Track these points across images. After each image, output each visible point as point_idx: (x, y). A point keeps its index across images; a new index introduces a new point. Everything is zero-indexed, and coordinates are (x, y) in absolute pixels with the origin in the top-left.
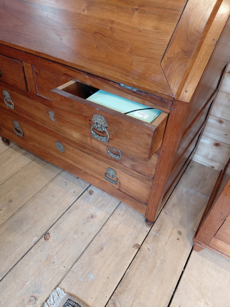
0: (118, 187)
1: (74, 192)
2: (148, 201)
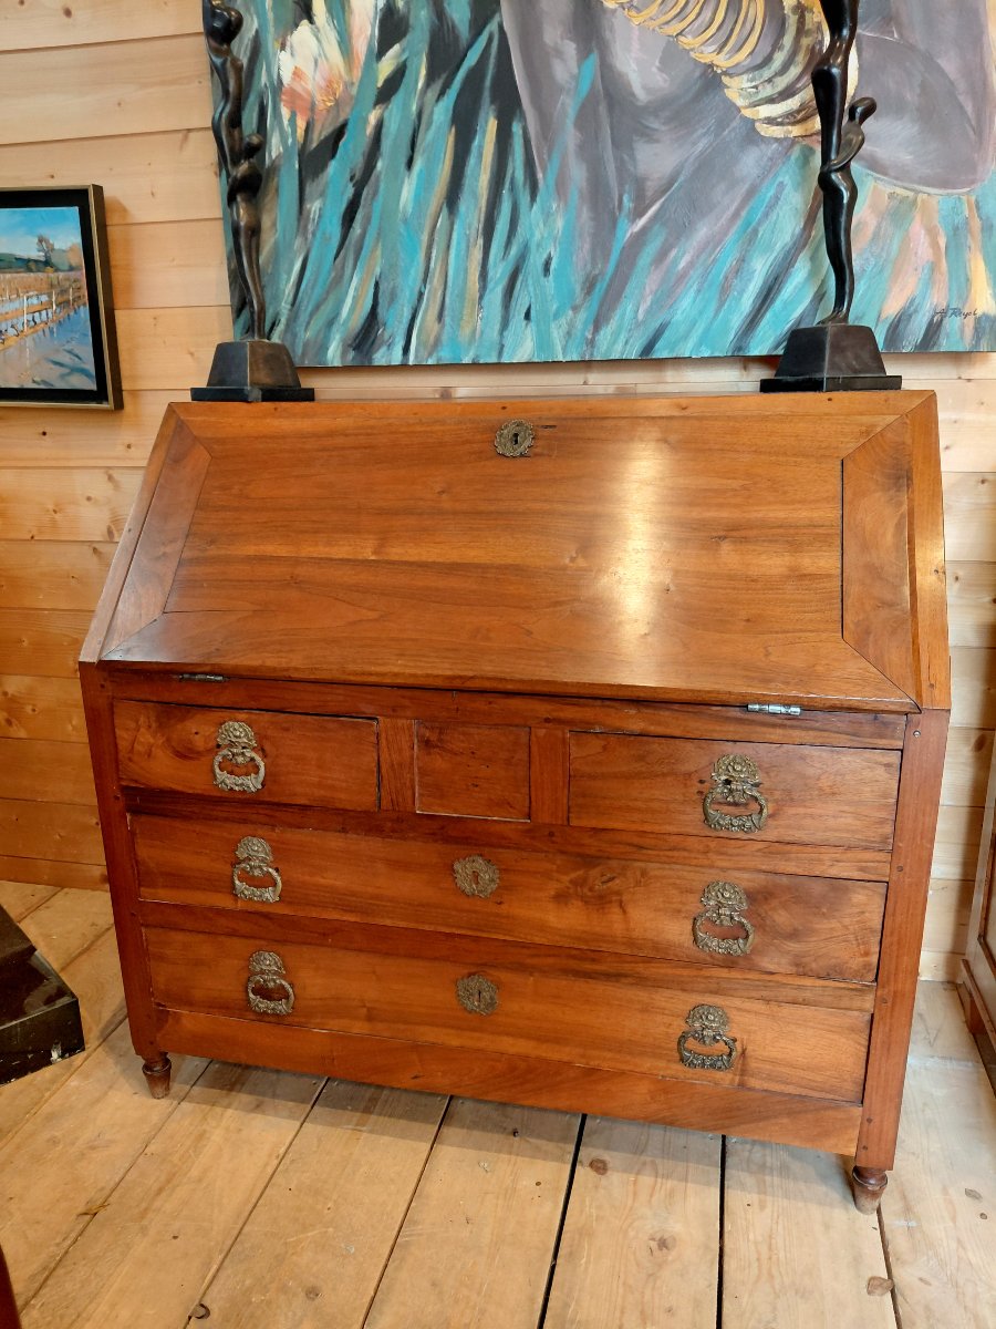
0: (737, 1079)
1: (538, 1184)
2: (862, 1082)
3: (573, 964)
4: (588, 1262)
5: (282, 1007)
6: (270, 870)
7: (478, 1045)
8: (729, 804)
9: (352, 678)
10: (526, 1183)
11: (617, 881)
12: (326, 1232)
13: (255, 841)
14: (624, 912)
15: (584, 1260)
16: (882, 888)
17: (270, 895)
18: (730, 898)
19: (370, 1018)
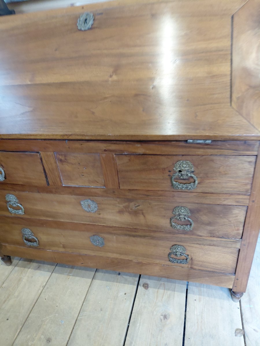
0: (190, 266)
1: (125, 294)
2: (235, 268)
3: (128, 233)
4: (140, 325)
5: (35, 244)
6: (19, 205)
7: (101, 255)
8: (181, 179)
10: (122, 294)
11: (140, 206)
12: (55, 315)
13: (11, 195)
14: (144, 216)
15: (138, 325)
16: (245, 208)
17: (20, 212)
18: (184, 212)
19: (64, 247)
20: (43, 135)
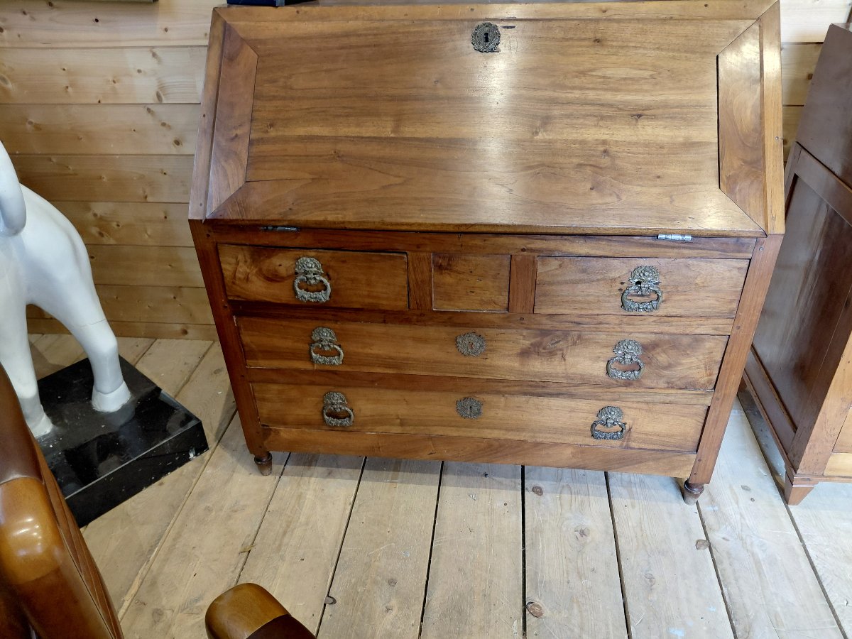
0: (625, 444)
1: (505, 504)
2: (697, 441)
3: (530, 389)
5: (346, 422)
6: (336, 347)
7: (469, 435)
8: (638, 296)
9: (389, 227)
10: (498, 504)
11: (561, 343)
12: (391, 546)
13: (324, 330)
14: (564, 360)
15: (541, 547)
16: (725, 339)
17: (335, 361)
18: (632, 349)
19: (402, 424)
20: (426, 224)
